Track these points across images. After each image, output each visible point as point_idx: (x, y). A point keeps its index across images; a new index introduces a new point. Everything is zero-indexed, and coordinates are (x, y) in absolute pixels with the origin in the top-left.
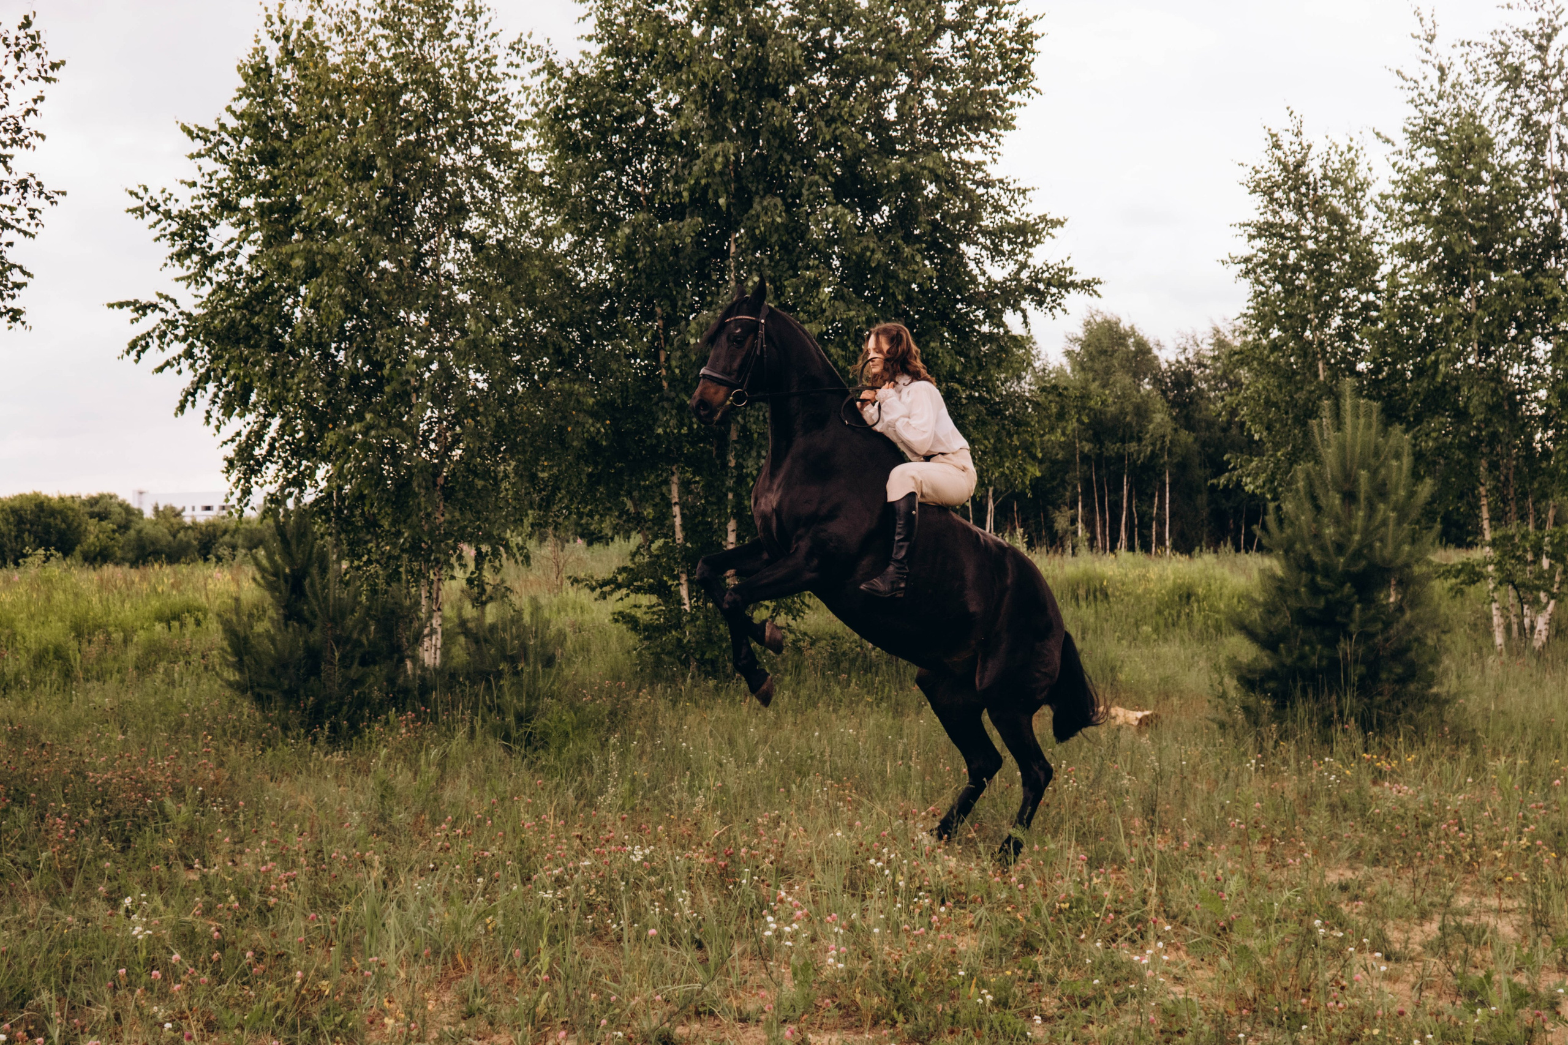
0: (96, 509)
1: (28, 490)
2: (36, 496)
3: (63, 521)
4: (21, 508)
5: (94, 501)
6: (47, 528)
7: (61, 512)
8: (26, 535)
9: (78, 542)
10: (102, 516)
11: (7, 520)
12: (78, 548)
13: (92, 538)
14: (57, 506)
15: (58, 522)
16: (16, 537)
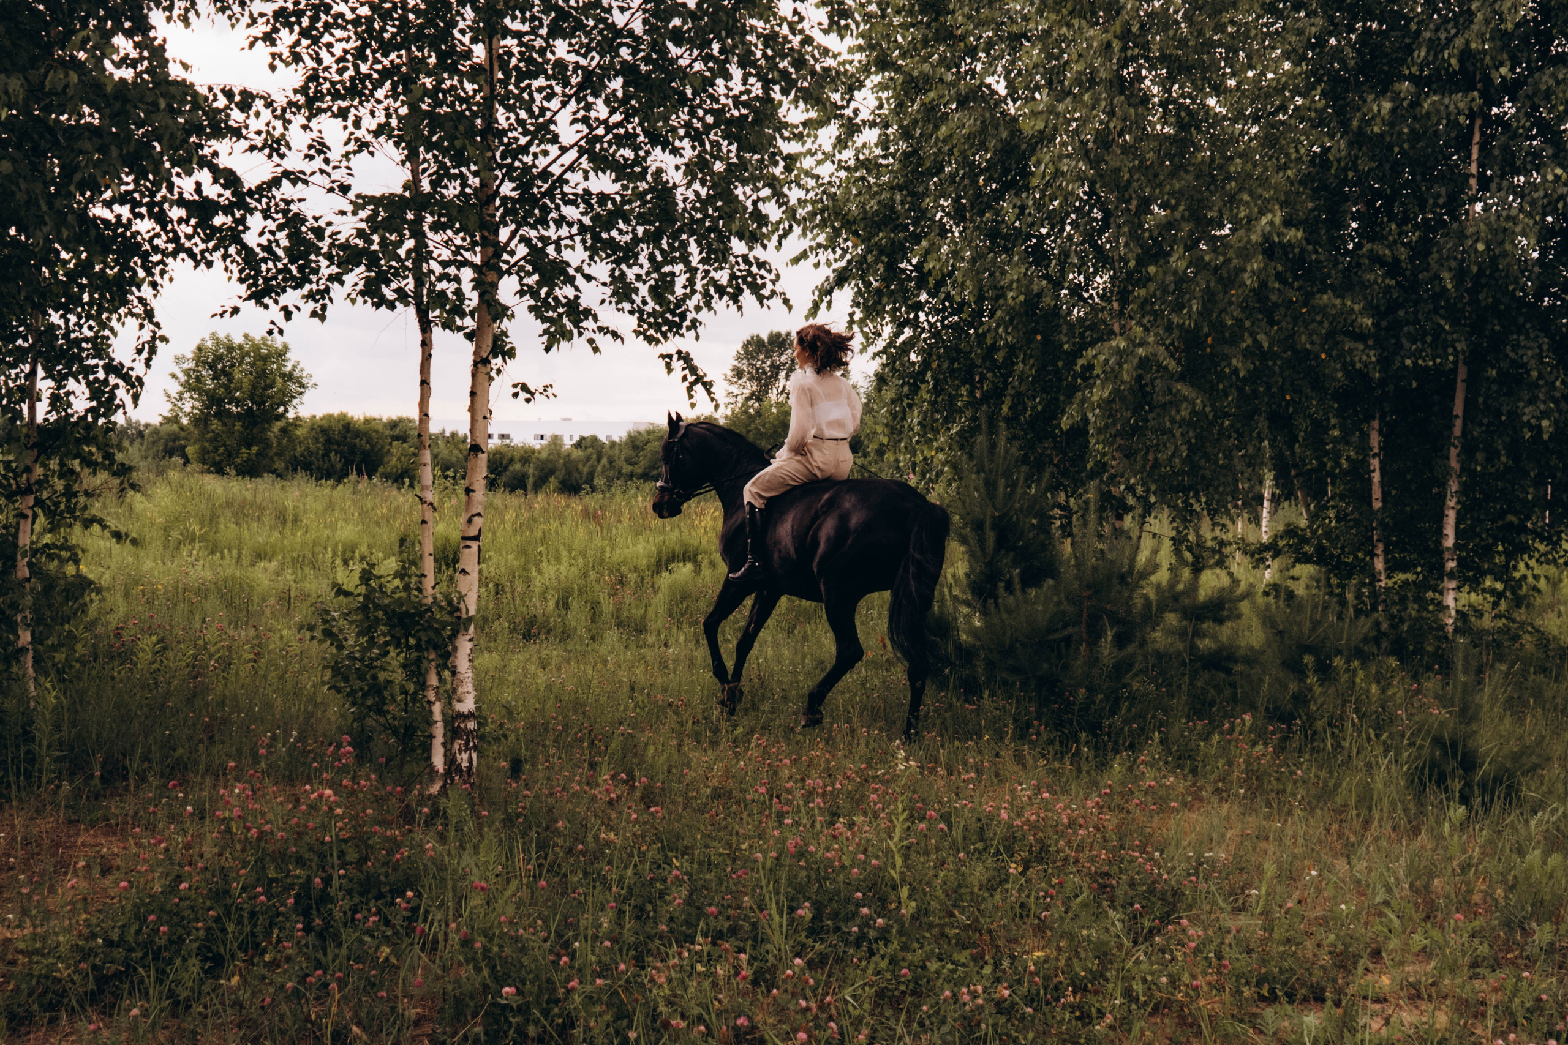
0: (397, 432)
1: (336, 411)
2: (343, 416)
3: (368, 442)
4: (330, 428)
5: (394, 424)
6: (353, 449)
7: (365, 434)
8: (332, 454)
9: (380, 463)
10: (403, 438)
11: (317, 439)
12: (381, 470)
13: (394, 461)
14: (362, 428)
15: (363, 442)
16: (323, 456)
